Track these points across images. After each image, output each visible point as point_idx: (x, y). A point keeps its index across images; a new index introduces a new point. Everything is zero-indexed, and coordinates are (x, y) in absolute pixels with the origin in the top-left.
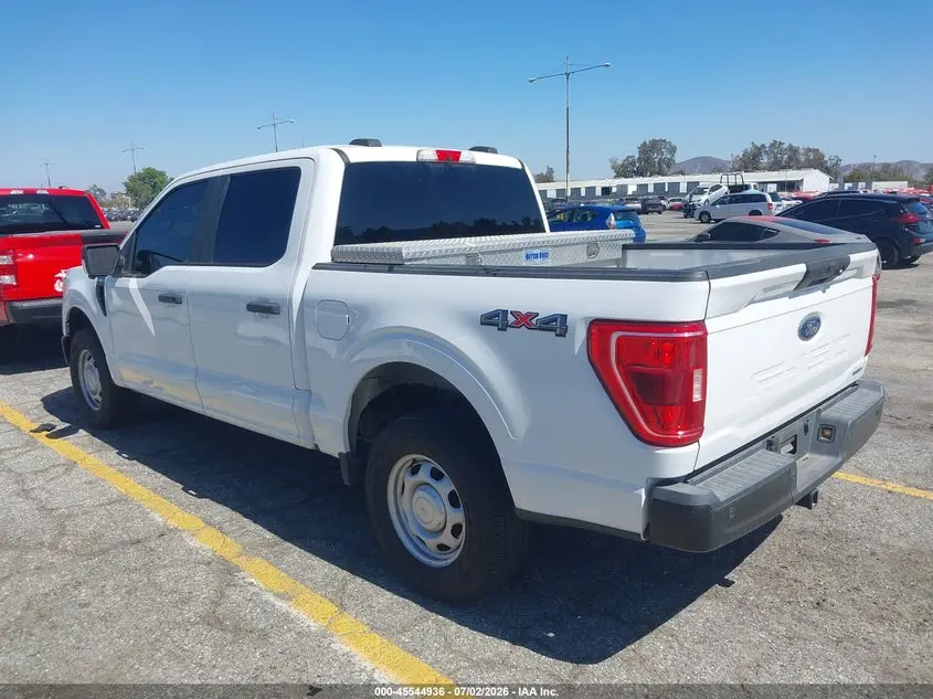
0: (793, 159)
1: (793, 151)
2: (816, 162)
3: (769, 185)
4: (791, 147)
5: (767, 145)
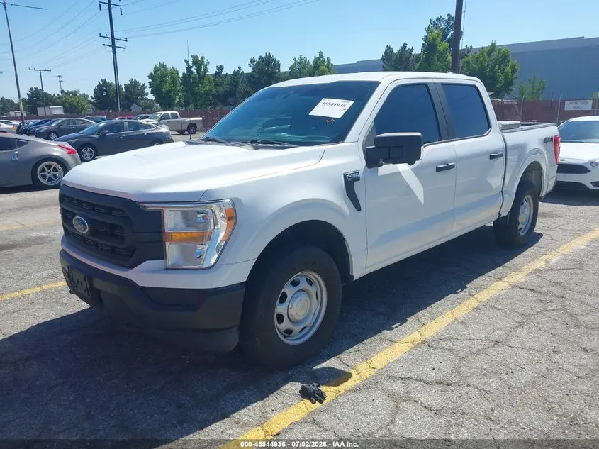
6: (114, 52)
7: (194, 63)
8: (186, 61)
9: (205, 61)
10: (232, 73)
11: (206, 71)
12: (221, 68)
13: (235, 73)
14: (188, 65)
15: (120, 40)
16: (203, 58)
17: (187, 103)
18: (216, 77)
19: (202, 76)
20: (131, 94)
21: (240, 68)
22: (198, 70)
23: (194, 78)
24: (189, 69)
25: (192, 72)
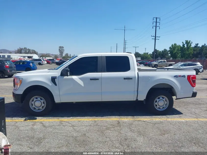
0: (29, 52)
1: (29, 50)
2: (35, 53)
3: (26, 57)
4: (29, 49)
5: (23, 48)
6: (155, 41)
7: (186, 43)
8: (183, 43)
9: (191, 42)
10: (201, 46)
11: (190, 45)
12: (198, 44)
13: (202, 46)
14: (183, 44)
15: (158, 37)
16: (190, 41)
17: (182, 57)
18: (194, 48)
19: (188, 48)
20: (163, 54)
21: (205, 44)
22: (187, 46)
23: (185, 48)
24: (184, 45)
25: (185, 46)
